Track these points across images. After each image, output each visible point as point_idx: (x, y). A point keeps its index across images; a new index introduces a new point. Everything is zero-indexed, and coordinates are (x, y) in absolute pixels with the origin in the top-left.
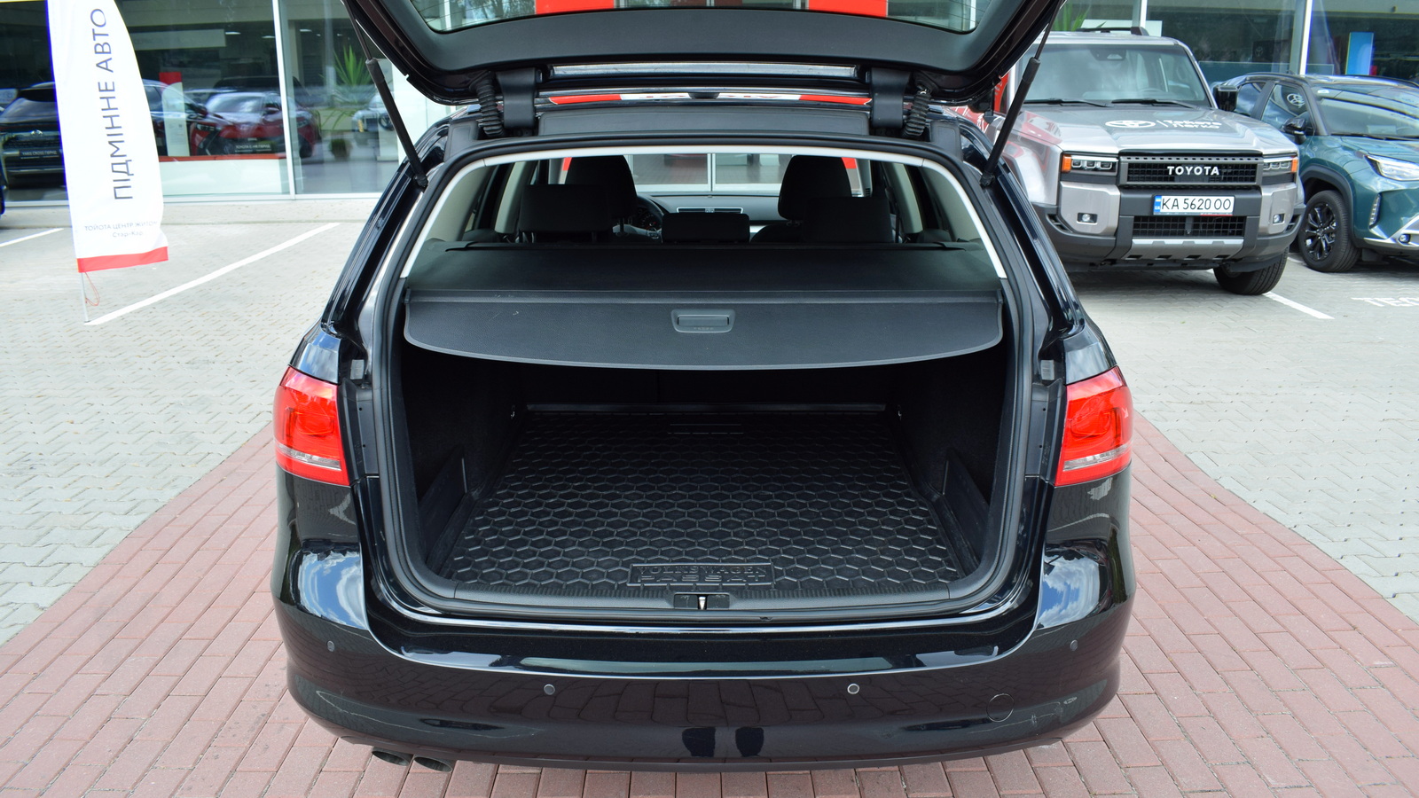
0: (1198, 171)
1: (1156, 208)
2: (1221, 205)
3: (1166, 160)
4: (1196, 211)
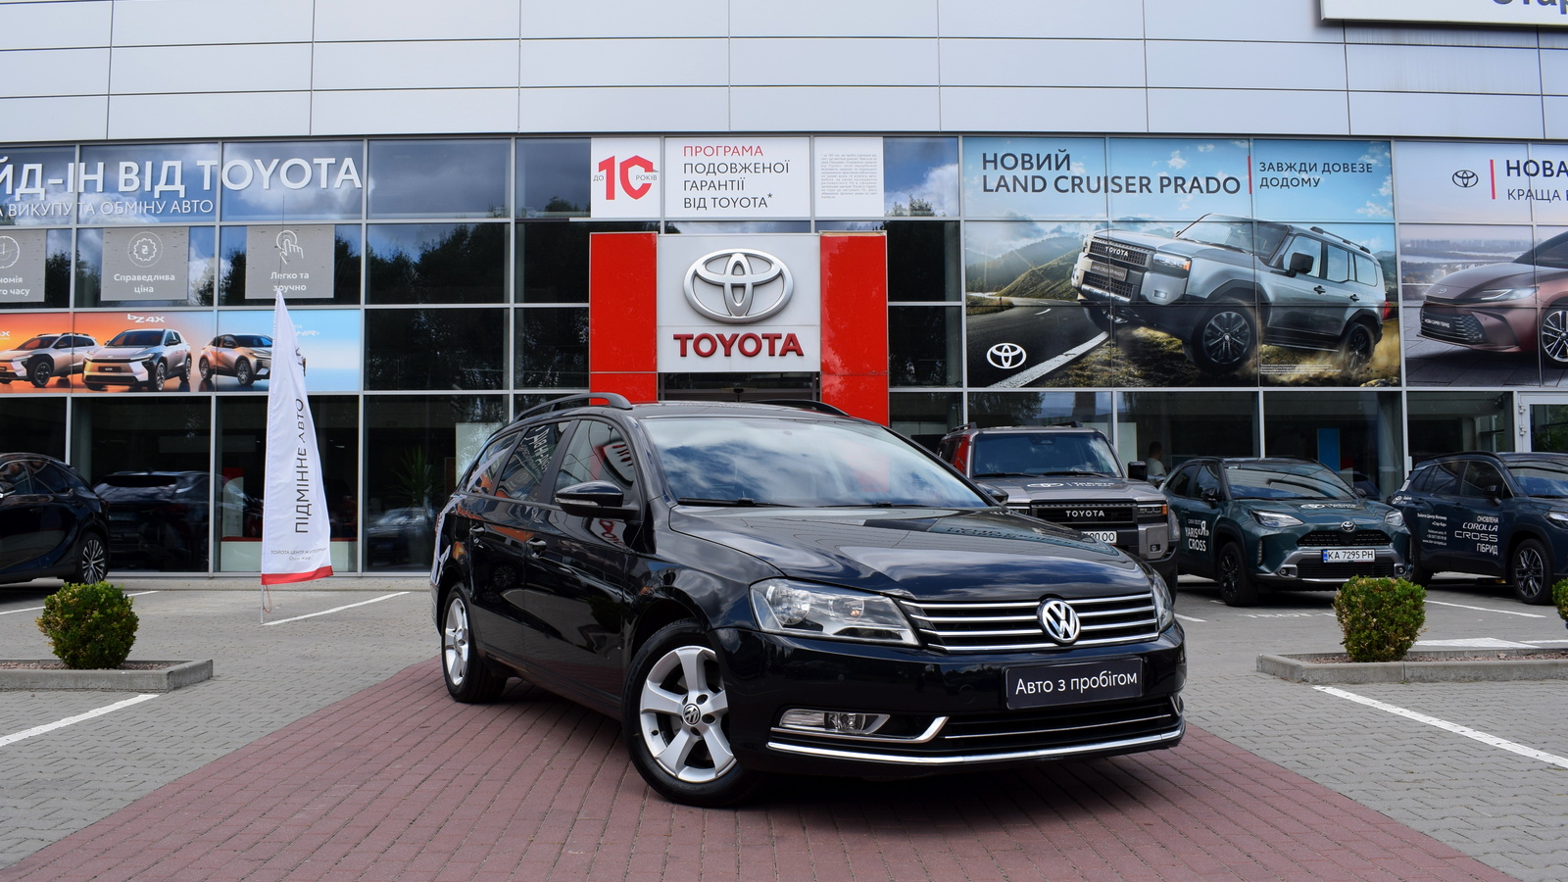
0: (1089, 514)
3: (1064, 506)
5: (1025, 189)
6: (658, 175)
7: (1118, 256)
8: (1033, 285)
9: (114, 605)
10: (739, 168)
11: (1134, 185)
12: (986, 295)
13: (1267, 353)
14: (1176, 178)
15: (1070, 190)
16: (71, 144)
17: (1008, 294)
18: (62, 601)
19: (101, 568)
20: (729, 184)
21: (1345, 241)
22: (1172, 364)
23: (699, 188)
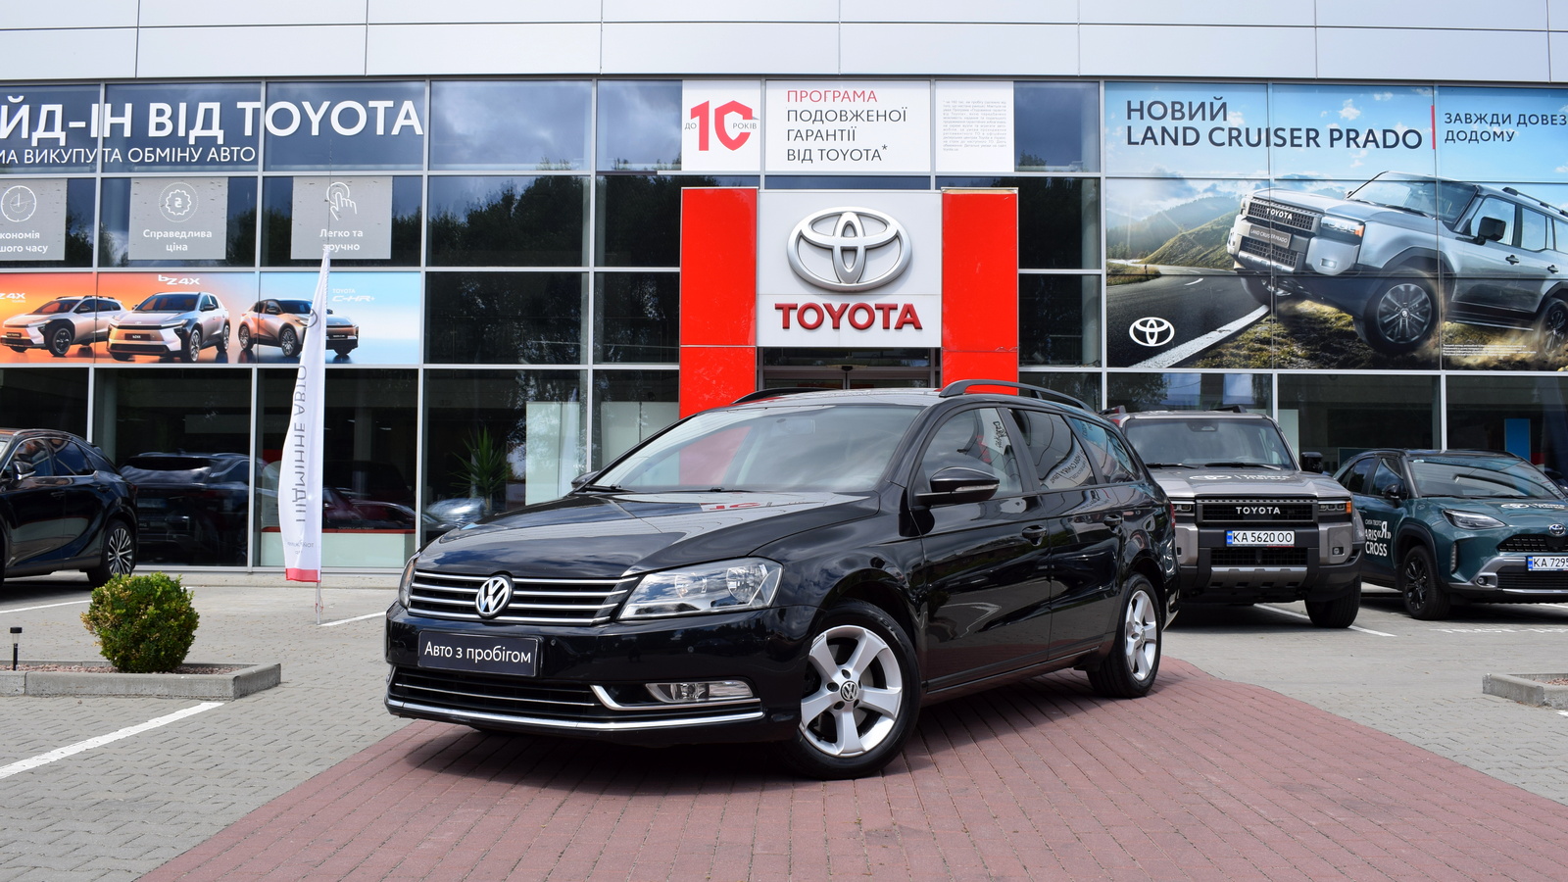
0: (1262, 511)
1: (1229, 541)
2: (1284, 538)
3: (1234, 501)
4: (1262, 543)
5: (1175, 142)
6: (758, 123)
7: (1281, 219)
8: (1183, 252)
9: (172, 600)
10: (850, 115)
11: (1300, 138)
12: (1129, 263)
13: (1450, 331)
14: (1348, 131)
15: (1227, 143)
16: (96, 82)
17: (1155, 261)
18: (113, 595)
19: (127, 560)
20: (838, 134)
21: (1542, 204)
22: (1341, 343)
23: (804, 137)
